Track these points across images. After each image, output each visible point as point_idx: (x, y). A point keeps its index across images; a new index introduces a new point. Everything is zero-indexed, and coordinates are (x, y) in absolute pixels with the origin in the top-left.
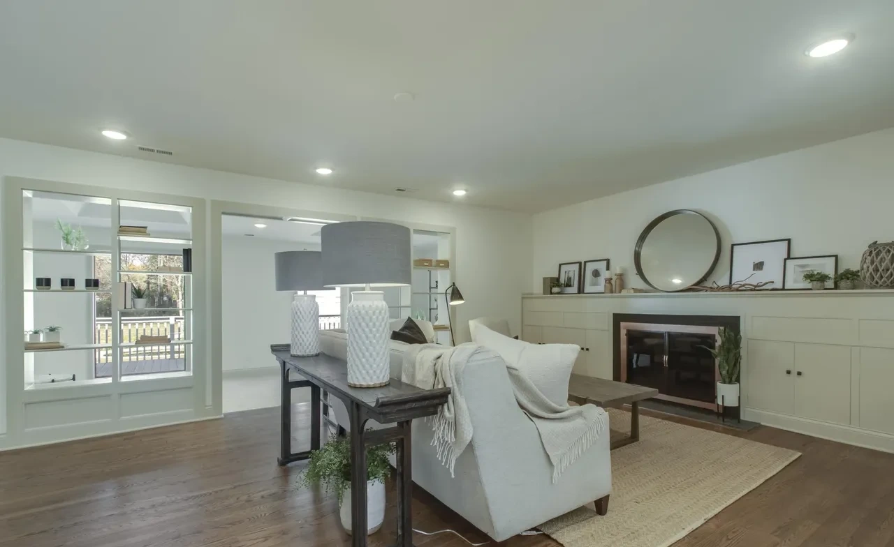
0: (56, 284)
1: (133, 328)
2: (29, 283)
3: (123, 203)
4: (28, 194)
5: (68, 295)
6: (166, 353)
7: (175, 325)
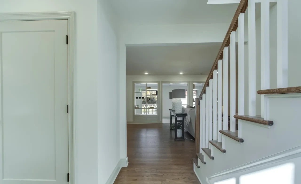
0: (138, 98)
1: (149, 106)
2: (135, 98)
3: (147, 83)
4: (135, 83)
5: (140, 100)
6: (154, 111)
7: (155, 106)
